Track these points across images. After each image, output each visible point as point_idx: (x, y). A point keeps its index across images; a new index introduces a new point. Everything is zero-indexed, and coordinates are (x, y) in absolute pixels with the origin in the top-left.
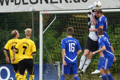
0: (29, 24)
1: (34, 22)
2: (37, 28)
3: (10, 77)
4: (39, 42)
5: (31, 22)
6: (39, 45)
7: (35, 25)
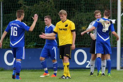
0: (107, 6)
1: (112, 4)
2: (115, 11)
3: (87, 61)
4: (117, 25)
5: (109, 4)
6: (117, 27)
7: (113, 7)
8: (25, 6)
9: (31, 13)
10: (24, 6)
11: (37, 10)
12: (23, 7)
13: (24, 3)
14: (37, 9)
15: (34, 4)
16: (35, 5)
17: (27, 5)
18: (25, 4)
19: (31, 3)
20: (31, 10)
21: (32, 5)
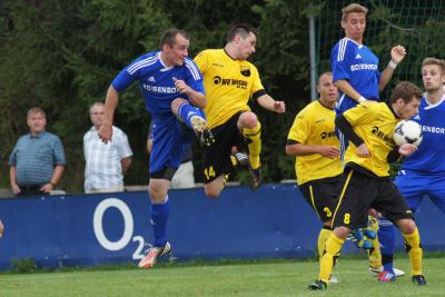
8: (396, 27)
9: (416, 52)
10: (391, 28)
11: (438, 37)
12: (387, 30)
13: (394, 15)
14: (436, 35)
15: (426, 19)
16: (428, 23)
17: (403, 23)
18: (394, 21)
19: (416, 17)
20: (417, 40)
21: (419, 22)
